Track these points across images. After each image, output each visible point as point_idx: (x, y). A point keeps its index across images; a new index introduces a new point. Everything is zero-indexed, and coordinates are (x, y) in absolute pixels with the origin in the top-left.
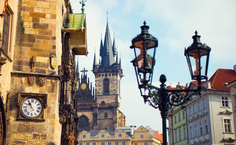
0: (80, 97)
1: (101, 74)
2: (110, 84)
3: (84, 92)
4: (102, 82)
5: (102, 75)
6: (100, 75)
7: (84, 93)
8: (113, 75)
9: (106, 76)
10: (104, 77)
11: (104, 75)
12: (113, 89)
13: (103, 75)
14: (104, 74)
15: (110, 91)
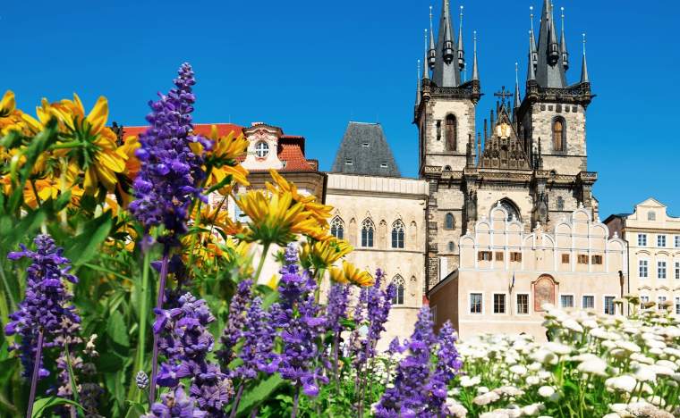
0: (497, 155)
1: (547, 105)
2: (568, 130)
3: (506, 144)
4: (550, 124)
5: (549, 107)
6: (544, 106)
7: (505, 148)
8: (575, 110)
9: (559, 110)
10: (554, 113)
11: (554, 108)
12: (575, 142)
13: (551, 109)
14: (554, 105)
15: (568, 146)
